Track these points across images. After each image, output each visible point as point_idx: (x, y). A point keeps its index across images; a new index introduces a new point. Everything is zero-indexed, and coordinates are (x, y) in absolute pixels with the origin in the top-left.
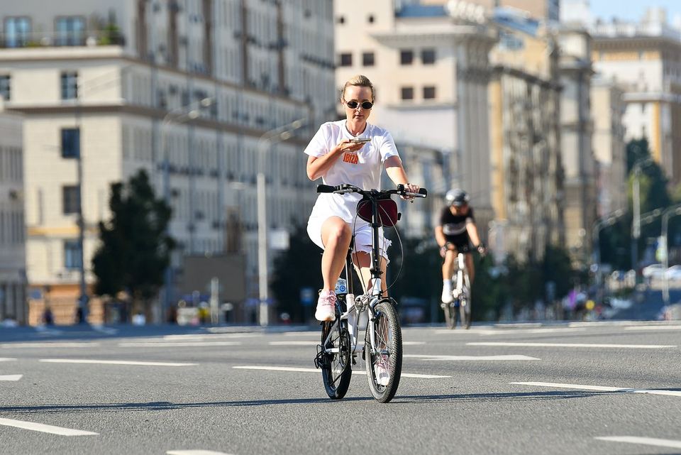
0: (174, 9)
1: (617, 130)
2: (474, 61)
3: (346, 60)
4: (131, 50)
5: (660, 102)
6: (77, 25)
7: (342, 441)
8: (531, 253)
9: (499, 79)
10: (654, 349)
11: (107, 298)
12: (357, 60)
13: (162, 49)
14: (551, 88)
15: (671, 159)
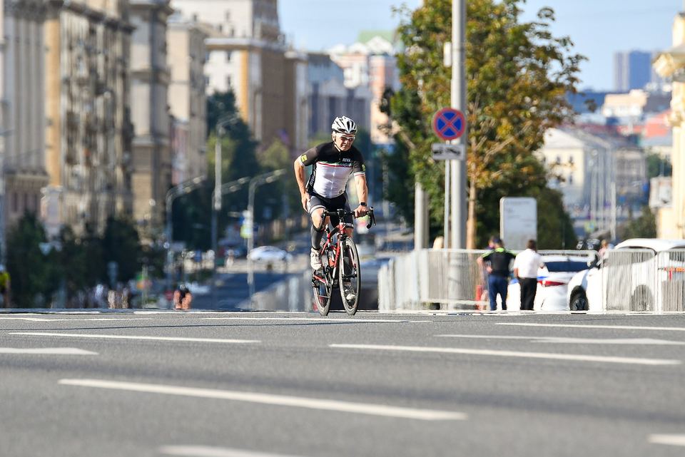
1: (197, 81)
5: (249, 49)
8: (90, 227)
9: (56, 17)
10: (234, 344)
14: (120, 28)
15: (259, 118)
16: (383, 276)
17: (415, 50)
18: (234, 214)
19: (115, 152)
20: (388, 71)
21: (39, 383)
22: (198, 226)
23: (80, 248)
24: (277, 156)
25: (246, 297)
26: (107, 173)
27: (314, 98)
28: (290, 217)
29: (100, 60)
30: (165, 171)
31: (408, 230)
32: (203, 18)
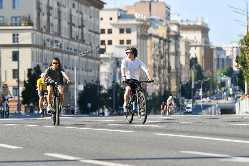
0: (49, 15)
1: (187, 55)
2: (143, 32)
3: (103, 31)
4: (35, 27)
5: (201, 46)
6: (18, 19)
7: (99, 151)
8: (160, 93)
9: (151, 39)
11: (26, 105)
12: (106, 31)
13: (45, 27)
14: (167, 41)
15: (204, 64)
16: (237, 105)
17: (244, 46)
18: (198, 89)
19: (166, 73)
20: (237, 51)
21: (147, 134)
22: (188, 93)
23: (157, 99)
24: (208, 74)
25: (201, 111)
26: (164, 79)
27: (218, 59)
28: (212, 90)
29: (162, 49)
30: (179, 78)
31: (243, 93)
32: (188, 38)
